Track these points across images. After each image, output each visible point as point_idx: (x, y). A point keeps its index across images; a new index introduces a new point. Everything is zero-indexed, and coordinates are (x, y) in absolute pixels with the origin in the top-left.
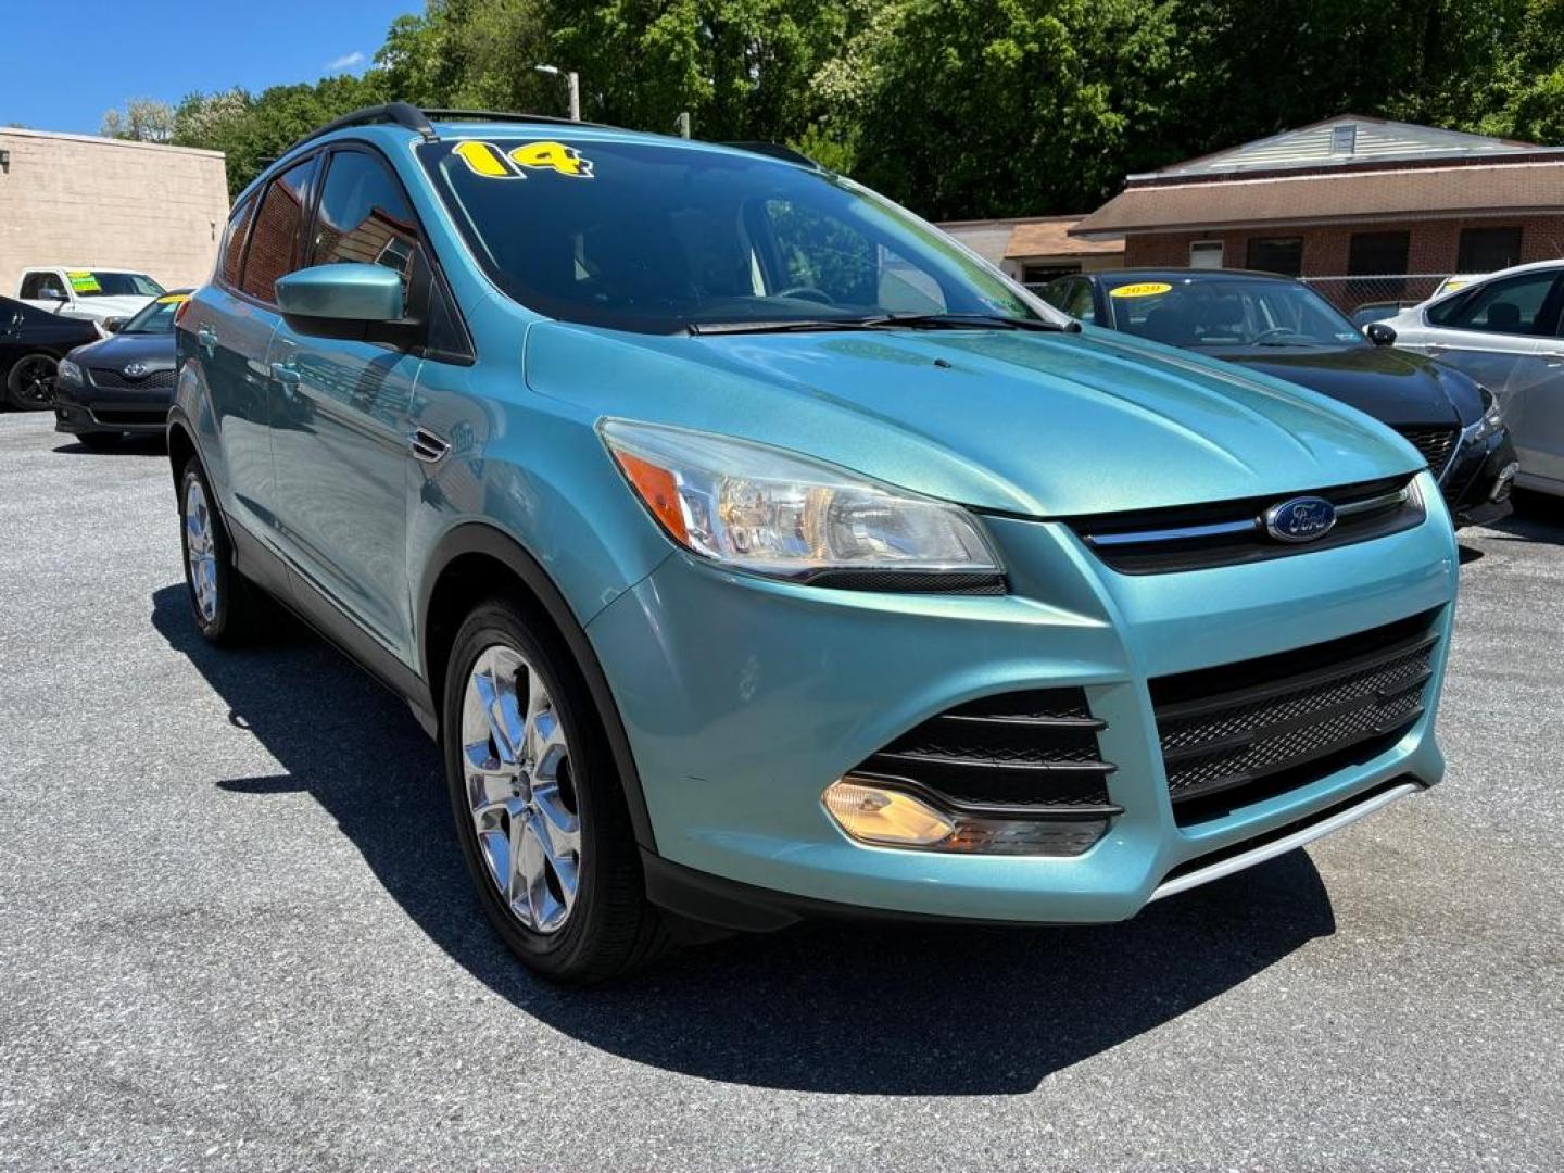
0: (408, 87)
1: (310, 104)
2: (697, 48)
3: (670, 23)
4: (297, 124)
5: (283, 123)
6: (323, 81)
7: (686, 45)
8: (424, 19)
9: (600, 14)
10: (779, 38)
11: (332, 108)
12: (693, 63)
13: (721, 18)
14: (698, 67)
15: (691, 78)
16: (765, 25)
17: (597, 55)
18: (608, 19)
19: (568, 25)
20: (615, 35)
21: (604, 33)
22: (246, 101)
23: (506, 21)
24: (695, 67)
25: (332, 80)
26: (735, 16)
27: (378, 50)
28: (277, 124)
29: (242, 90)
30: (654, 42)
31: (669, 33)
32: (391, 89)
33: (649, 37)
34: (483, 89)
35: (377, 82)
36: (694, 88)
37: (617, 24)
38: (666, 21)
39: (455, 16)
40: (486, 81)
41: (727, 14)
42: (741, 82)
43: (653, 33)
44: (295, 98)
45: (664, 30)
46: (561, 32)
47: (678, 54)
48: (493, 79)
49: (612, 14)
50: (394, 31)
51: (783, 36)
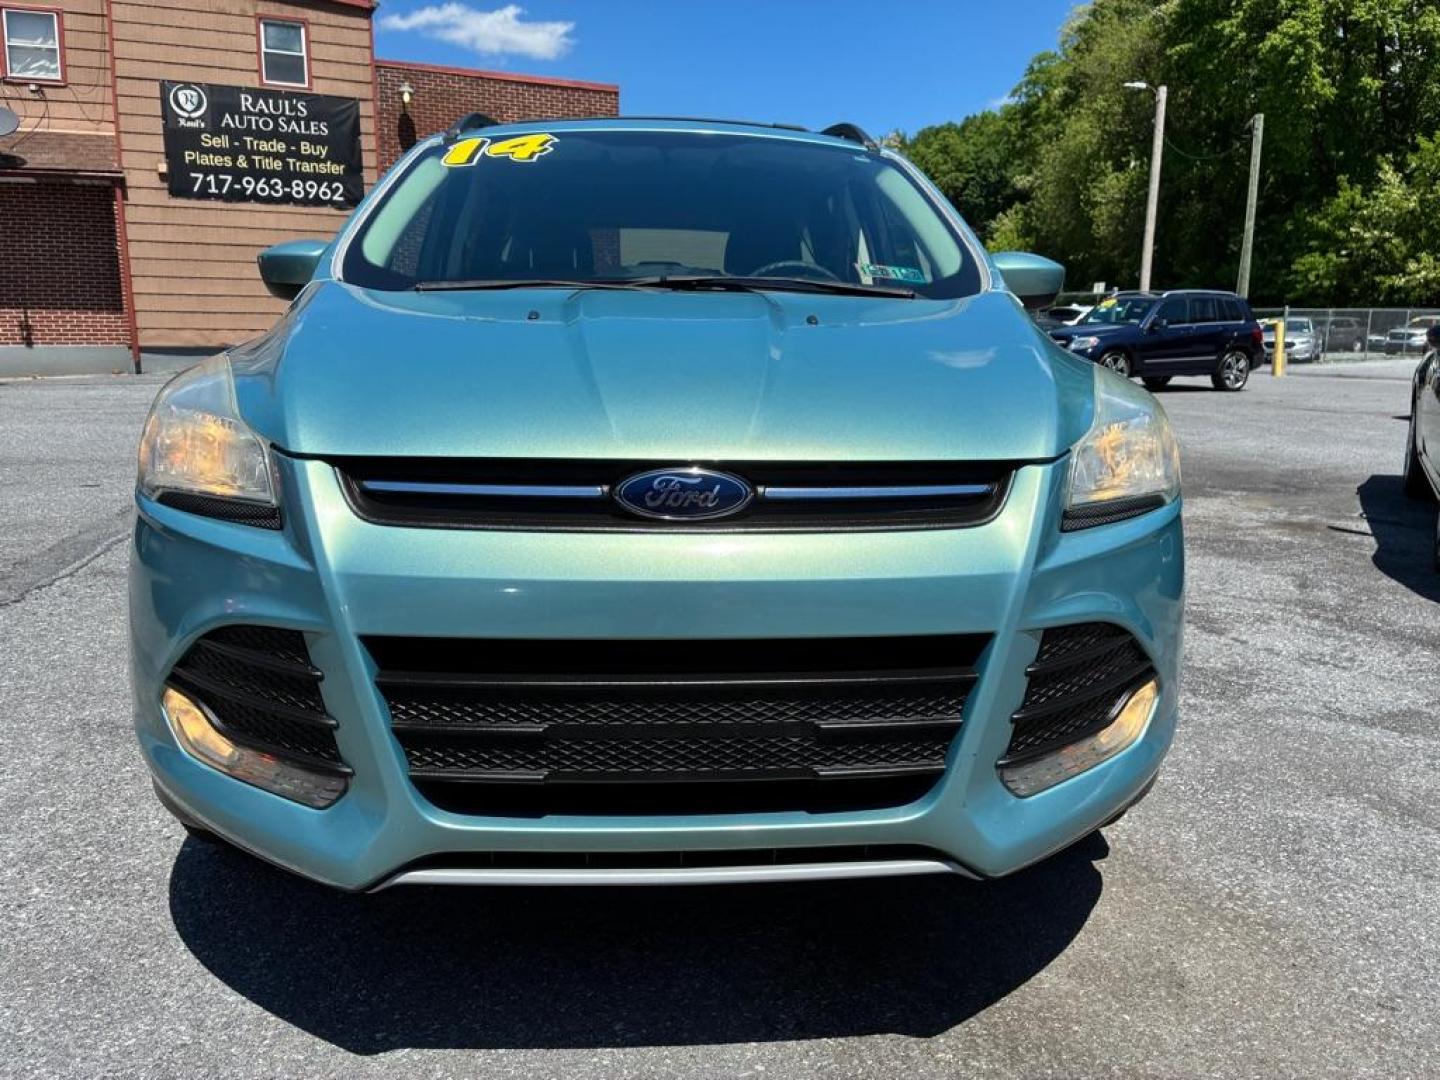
0: (1038, 116)
1: (953, 140)
2: (1322, 50)
3: (1293, 27)
4: (940, 158)
5: (929, 157)
6: (967, 118)
7: (1308, 48)
8: (1059, 53)
9: (1219, 27)
10: (1419, 31)
11: (971, 141)
12: (1314, 64)
13: (1352, 17)
14: (1321, 69)
15: (1311, 80)
16: (1403, 20)
17: (1210, 67)
18: (1227, 30)
19: (1189, 41)
20: (1233, 45)
21: (1221, 45)
22: (902, 142)
23: (1126, 46)
24: (1317, 68)
25: (975, 117)
26: (1368, 13)
27: (1015, 86)
28: (923, 158)
29: (901, 132)
30: (1273, 47)
31: (1291, 37)
32: (1022, 119)
33: (1268, 44)
34: (1095, 111)
35: (1010, 115)
36: (1314, 89)
37: (1237, 35)
38: (1289, 26)
39: (1084, 46)
40: (1100, 104)
41: (1359, 13)
42: (1369, 80)
43: (1274, 39)
44: (940, 136)
45: (1285, 35)
46: (1178, 48)
47: (1298, 57)
48: (1106, 101)
49: (1232, 25)
50: (1032, 68)
51: (1424, 29)
